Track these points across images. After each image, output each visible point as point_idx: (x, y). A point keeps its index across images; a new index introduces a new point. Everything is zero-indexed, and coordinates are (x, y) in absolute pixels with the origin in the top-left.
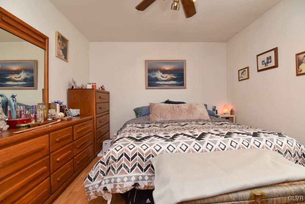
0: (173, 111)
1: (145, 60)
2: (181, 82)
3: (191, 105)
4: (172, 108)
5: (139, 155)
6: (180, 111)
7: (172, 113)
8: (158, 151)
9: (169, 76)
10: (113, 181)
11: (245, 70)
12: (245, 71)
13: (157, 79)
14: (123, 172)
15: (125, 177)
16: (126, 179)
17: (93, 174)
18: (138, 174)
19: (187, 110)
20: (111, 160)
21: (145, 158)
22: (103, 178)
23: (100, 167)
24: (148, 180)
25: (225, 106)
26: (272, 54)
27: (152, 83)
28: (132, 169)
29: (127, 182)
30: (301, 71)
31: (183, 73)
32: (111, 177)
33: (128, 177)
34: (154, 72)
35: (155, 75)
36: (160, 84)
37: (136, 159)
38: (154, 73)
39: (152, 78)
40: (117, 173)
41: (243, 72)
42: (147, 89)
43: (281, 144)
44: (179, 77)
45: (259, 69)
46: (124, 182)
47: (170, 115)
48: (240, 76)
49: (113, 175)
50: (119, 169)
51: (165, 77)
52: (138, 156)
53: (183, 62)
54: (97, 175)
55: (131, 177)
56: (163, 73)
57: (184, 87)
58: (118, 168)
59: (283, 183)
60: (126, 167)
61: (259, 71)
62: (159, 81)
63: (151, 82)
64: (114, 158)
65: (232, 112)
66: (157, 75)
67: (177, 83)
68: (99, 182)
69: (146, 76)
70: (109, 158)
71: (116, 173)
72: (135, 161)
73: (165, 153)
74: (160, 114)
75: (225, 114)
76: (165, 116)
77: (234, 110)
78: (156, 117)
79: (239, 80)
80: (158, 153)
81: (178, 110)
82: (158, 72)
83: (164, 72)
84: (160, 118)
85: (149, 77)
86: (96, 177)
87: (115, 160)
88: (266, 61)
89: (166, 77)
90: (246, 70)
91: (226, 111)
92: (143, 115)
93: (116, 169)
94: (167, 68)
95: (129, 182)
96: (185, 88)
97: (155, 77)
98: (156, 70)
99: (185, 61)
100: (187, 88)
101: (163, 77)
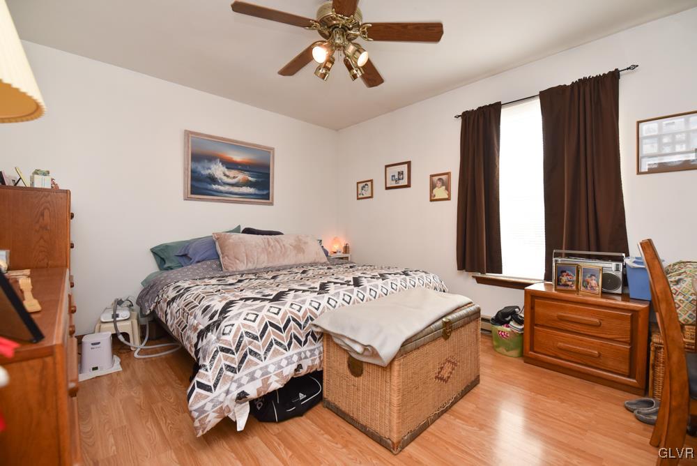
0: (270, 249)
1: (186, 131)
2: (263, 190)
3: (298, 237)
4: (266, 243)
5: (294, 320)
6: (283, 249)
7: (270, 252)
8: (317, 309)
9: (241, 176)
10: (258, 374)
11: (367, 183)
12: (366, 185)
13: (213, 180)
14: (276, 353)
15: (282, 359)
16: (284, 363)
17: (211, 378)
18: (298, 350)
19: (294, 247)
20: (246, 339)
21: (302, 323)
22: (233, 377)
23: (222, 359)
24: (310, 357)
25: (336, 240)
26: (404, 168)
27: (200, 186)
28: (290, 344)
29: (287, 366)
30: (435, 196)
31: (269, 174)
32: (253, 369)
33: (286, 358)
34: (206, 161)
35: (210, 169)
36: (221, 192)
37: (291, 328)
38: (206, 163)
39: (202, 175)
40: (265, 358)
41: (364, 187)
42: (187, 199)
43: (413, 284)
44: (260, 180)
45: (388, 186)
46: (283, 367)
47: (266, 257)
48: (360, 192)
49: (257, 364)
50: (268, 350)
51: (232, 175)
52: (292, 323)
53: (269, 152)
54: (221, 376)
55: (291, 357)
56: (227, 168)
57: (270, 201)
58: (265, 348)
59: (466, 305)
60: (280, 344)
61: (387, 188)
62: (219, 184)
63: (197, 185)
64: (253, 335)
65: (346, 249)
66: (213, 169)
67: (257, 192)
68: (225, 388)
69: (185, 169)
70: (241, 337)
71: (263, 359)
72: (289, 331)
73: (326, 311)
74: (247, 256)
75: (335, 253)
76: (258, 258)
77: (350, 245)
78: (237, 261)
79: (358, 199)
80: (318, 313)
81: (279, 247)
82: (216, 164)
83: (230, 165)
84: (247, 264)
85: (193, 172)
86: (218, 380)
87: (255, 338)
88: (397, 177)
89: (234, 177)
90: (369, 183)
91: (336, 247)
92: (197, 260)
93: (262, 353)
94: (237, 157)
95: (290, 366)
96: (271, 204)
97: (209, 174)
98: (211, 158)
99: (273, 149)
100: (275, 203)
101: (228, 176)
